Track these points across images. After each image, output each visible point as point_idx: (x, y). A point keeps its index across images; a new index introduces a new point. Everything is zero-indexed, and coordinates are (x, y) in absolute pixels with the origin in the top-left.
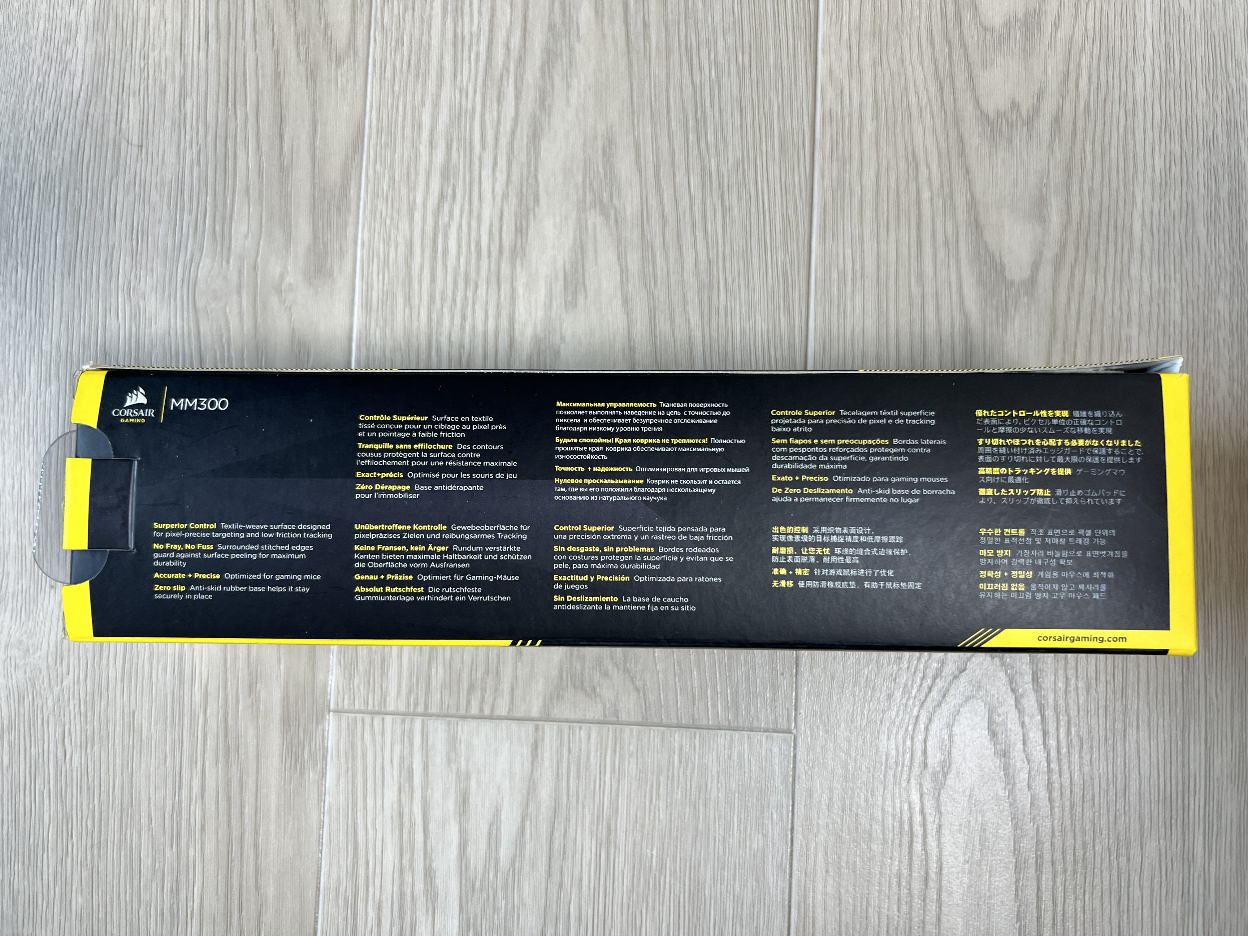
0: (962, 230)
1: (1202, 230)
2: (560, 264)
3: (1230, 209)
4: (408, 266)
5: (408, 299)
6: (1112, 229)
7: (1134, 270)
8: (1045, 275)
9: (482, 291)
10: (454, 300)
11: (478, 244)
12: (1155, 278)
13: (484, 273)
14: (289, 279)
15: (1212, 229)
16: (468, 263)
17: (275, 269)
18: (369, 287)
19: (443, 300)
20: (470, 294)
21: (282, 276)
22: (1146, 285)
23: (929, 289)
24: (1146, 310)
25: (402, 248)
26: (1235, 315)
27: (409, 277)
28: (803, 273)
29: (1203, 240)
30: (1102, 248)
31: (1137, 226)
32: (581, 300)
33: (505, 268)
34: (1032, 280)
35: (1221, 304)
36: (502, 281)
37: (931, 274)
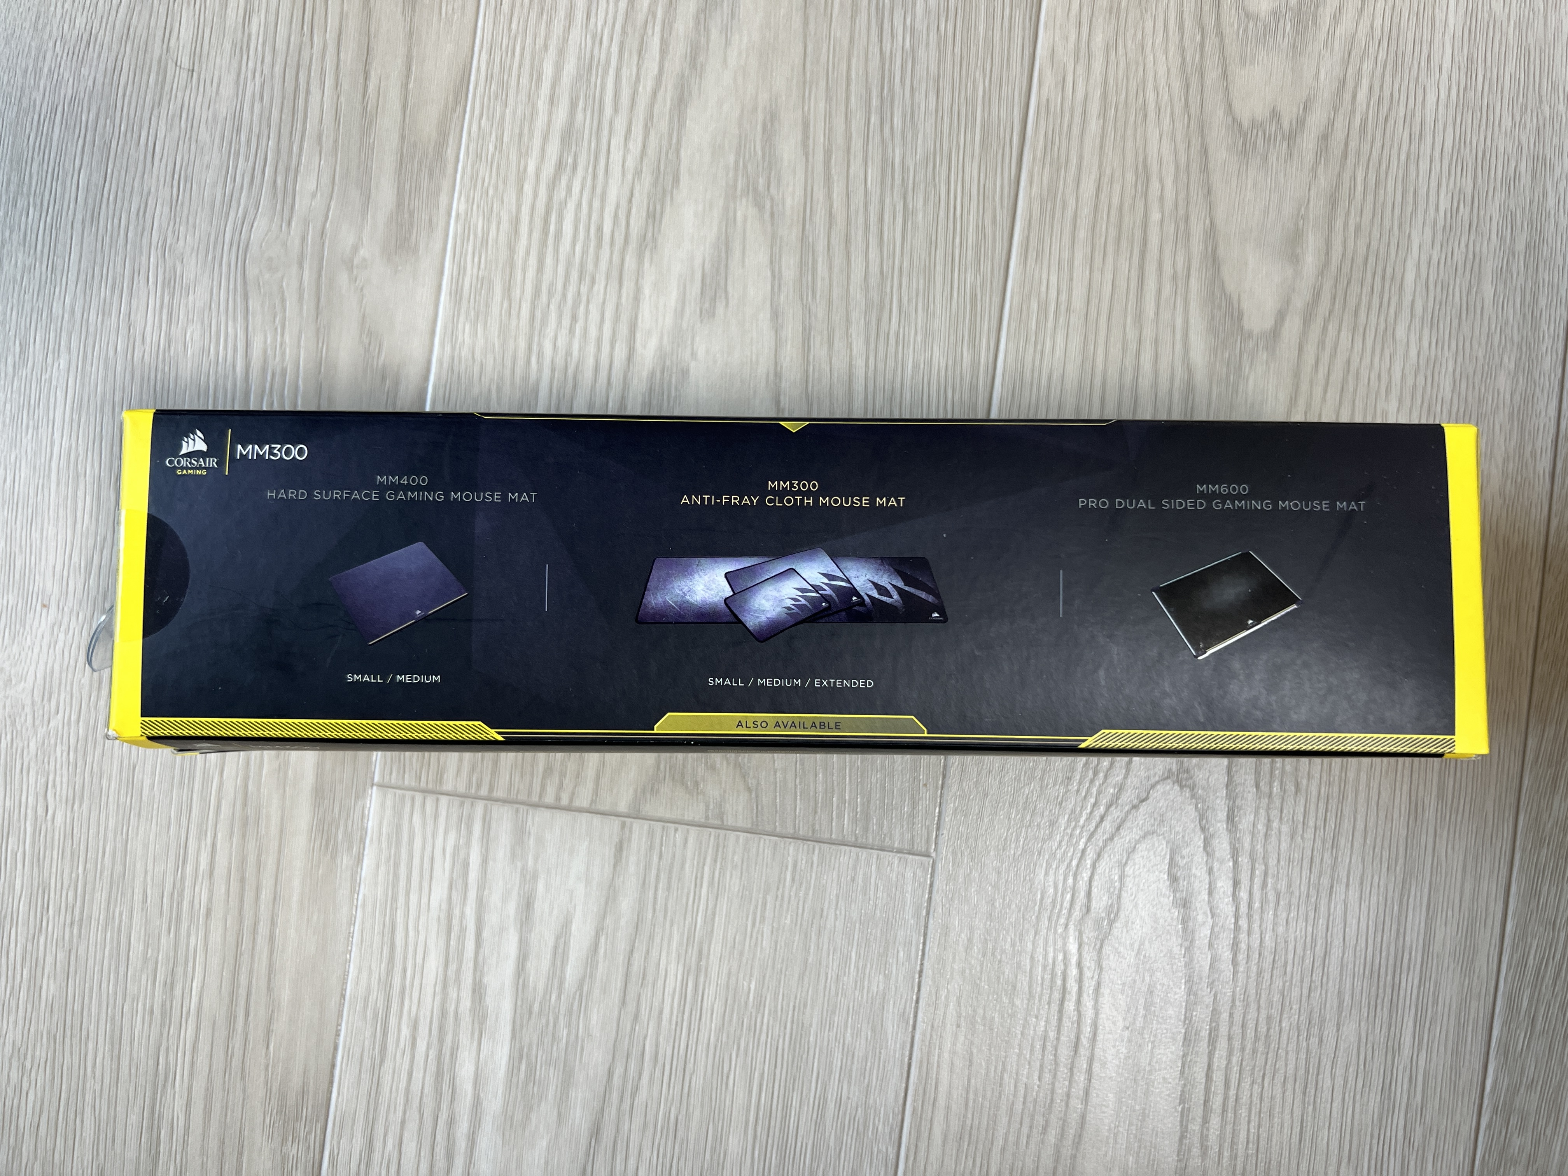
0: (1195, 264)
1: (1488, 290)
2: (698, 262)
3: (1526, 266)
4: (512, 249)
5: (508, 290)
6: (1378, 279)
7: (1401, 333)
8: (1292, 327)
9: (599, 287)
10: (564, 296)
11: (600, 229)
12: (1425, 343)
13: (603, 265)
14: (362, 252)
15: (1501, 287)
16: (585, 252)
17: (347, 238)
18: (461, 271)
19: (550, 294)
20: (584, 290)
21: (355, 249)
22: (1413, 352)
23: (1148, 332)
24: (1410, 381)
25: (505, 226)
26: (1517, 398)
27: (512, 264)
28: (996, 299)
29: (1488, 302)
30: (1364, 299)
31: (1410, 277)
32: (720, 310)
33: (630, 262)
34: (1275, 334)
35: (1503, 382)
36: (626, 277)
37: (1152, 314)
